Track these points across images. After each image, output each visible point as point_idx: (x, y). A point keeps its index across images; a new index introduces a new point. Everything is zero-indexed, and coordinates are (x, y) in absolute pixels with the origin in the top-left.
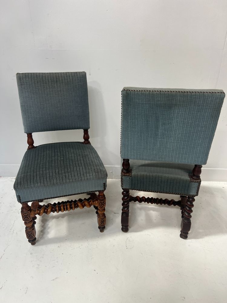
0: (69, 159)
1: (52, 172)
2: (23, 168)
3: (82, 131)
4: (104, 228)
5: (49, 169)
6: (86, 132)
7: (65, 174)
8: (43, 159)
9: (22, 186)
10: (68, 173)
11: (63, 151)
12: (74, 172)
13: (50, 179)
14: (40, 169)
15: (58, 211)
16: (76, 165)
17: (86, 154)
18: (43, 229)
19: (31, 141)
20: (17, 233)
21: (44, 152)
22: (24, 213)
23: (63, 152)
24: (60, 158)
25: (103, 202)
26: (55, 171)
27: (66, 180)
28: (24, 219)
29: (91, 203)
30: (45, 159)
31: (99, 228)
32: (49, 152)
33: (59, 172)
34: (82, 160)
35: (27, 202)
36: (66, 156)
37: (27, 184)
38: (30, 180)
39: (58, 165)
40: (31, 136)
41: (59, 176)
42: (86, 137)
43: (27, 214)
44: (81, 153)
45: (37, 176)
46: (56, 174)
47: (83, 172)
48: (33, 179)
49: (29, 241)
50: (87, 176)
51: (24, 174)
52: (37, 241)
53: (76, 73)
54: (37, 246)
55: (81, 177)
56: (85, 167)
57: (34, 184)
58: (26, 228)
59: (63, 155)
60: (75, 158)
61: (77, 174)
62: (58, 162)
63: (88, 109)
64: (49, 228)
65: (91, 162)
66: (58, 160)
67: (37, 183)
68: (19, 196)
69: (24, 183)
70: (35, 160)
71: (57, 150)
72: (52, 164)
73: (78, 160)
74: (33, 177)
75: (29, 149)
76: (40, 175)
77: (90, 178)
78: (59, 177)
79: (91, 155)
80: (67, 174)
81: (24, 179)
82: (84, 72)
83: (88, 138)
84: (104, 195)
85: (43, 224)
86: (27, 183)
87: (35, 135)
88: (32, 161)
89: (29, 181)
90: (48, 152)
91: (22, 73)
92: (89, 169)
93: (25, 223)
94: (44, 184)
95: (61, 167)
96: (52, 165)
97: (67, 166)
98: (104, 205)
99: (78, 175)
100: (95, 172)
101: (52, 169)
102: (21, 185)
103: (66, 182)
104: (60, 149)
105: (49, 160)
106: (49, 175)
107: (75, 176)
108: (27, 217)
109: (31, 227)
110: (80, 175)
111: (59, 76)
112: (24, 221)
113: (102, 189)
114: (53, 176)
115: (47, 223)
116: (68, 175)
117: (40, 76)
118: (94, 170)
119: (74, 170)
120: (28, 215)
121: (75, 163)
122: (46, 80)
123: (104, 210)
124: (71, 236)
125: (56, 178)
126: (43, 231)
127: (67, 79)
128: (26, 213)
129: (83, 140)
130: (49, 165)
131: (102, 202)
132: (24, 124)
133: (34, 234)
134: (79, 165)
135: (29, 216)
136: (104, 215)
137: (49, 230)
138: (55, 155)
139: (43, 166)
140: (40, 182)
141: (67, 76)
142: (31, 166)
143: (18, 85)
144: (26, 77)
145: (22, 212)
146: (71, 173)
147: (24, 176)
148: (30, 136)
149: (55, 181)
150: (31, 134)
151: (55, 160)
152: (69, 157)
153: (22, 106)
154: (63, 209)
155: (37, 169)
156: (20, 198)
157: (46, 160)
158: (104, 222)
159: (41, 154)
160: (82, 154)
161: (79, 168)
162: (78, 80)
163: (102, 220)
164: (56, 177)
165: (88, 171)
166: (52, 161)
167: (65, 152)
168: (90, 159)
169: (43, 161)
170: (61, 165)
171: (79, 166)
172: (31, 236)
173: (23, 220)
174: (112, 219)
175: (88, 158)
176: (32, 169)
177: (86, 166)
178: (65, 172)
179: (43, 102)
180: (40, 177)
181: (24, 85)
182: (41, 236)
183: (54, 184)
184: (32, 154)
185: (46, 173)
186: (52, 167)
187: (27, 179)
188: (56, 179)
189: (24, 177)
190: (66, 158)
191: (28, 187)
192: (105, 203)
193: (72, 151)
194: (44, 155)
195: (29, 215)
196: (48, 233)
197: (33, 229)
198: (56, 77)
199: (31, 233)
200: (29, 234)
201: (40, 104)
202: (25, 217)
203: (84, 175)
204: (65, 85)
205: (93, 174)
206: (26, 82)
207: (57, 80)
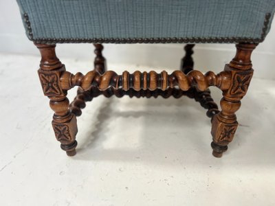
4: (225, 148)
15: (126, 84)
18: (96, 129)
22: (45, 75)
25: (245, 81)
28: (46, 90)
29: (212, 79)
31: (213, 145)
43: (51, 78)
49: (63, 147)
52: (80, 150)
54: (78, 159)
58: (55, 116)
93: (51, 104)
98: (244, 90)
108: (53, 88)
109: (63, 114)
113: (257, 35)
120: (55, 83)
123: (238, 104)
128: (51, 75)
131: (242, 79)
135: (57, 85)
136: (234, 118)
154: (139, 83)
156: (29, 23)
158: (231, 135)
163: (228, 129)
172: (65, 136)
173: (45, 94)
182: (90, 142)
192: (248, 85)
195: (57, 81)
199: (62, 128)
200: (60, 131)
202: (48, 86)
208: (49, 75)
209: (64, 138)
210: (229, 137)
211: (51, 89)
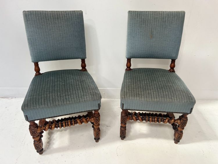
0: (69, 84)
1: (55, 95)
2: (30, 92)
3: (80, 61)
4: (99, 139)
5: (52, 93)
6: (83, 61)
7: (66, 96)
8: (48, 84)
9: (29, 107)
10: (68, 96)
11: (64, 77)
12: (73, 95)
13: (53, 101)
14: (44, 93)
15: (60, 127)
16: (75, 89)
17: (83, 79)
19: (37, 69)
20: (27, 145)
21: (48, 78)
23: (64, 78)
24: (62, 83)
25: (98, 119)
26: (57, 94)
27: (66, 102)
29: (88, 120)
30: (49, 84)
31: (95, 139)
32: (53, 78)
33: (60, 95)
34: (80, 84)
35: (33, 120)
36: (67, 81)
37: (33, 105)
38: (36, 102)
39: (60, 89)
40: (38, 65)
41: (61, 98)
42: (84, 66)
44: (79, 79)
45: (41, 98)
46: (58, 96)
47: (81, 95)
48: (39, 101)
49: (37, 152)
50: (84, 99)
51: (31, 97)
52: (45, 151)
53: (74, 11)
55: (79, 99)
56: (83, 91)
57: (39, 106)
58: (34, 141)
59: (64, 81)
60: (74, 83)
61: (76, 96)
62: (60, 87)
63: (85, 42)
64: (54, 139)
65: (87, 86)
66: (60, 85)
67: (42, 104)
68: (27, 116)
69: (30, 105)
70: (40, 85)
71: (59, 76)
72: (55, 88)
73: (76, 84)
74: (39, 99)
75: (36, 75)
76: (44, 98)
77: (87, 100)
78: (61, 99)
79: (88, 80)
80: (67, 97)
81: (30, 101)
82: (81, 11)
83: (85, 66)
84: (99, 113)
85: (49, 136)
86: (33, 104)
87: (41, 64)
88: (38, 86)
89: (34, 104)
90: (51, 78)
91: (28, 11)
92: (86, 92)
93: (33, 138)
94: (48, 105)
95: (62, 91)
96: (55, 89)
97: (67, 89)
99: (76, 98)
100: (91, 95)
101: (55, 92)
102: (27, 106)
103: (67, 103)
104: (61, 76)
105: (52, 85)
106: (52, 97)
107: (74, 98)
108: (35, 133)
109: (38, 140)
110: (79, 97)
111: (60, 14)
112: (32, 136)
113: (97, 108)
114: (55, 99)
115: (53, 135)
116: (68, 97)
117: (43, 14)
118: (91, 93)
119: (73, 94)
121: (75, 87)
122: (48, 17)
123: (99, 125)
124: (72, 146)
125: (58, 100)
126: (49, 143)
127: (67, 16)
128: (34, 129)
129: (81, 68)
130: (52, 89)
132: (31, 55)
133: (41, 146)
134: (77, 89)
135: (36, 132)
136: (99, 129)
137: (54, 142)
138: (57, 81)
139: (47, 90)
140: (45, 104)
141: (66, 14)
142: (37, 90)
143: (25, 21)
144: (31, 14)
145: (30, 128)
146: (71, 96)
147: (31, 98)
148: (36, 65)
149: (57, 103)
150: (37, 63)
151: (57, 85)
152: (69, 82)
153: (28, 39)
154: (65, 126)
155: (42, 93)
156: (27, 117)
157: (50, 84)
158: (99, 135)
159: (46, 79)
160: (80, 80)
161: (78, 92)
162: (76, 17)
163: (97, 133)
164: (58, 99)
165: (85, 94)
166: (55, 85)
167: (66, 78)
168: (87, 84)
169: (47, 86)
170: (62, 89)
171: (77, 90)
172: (39, 148)
174: (105, 131)
175: (85, 83)
176: (38, 92)
177: (84, 90)
178: (65, 95)
179: (47, 36)
180: (44, 100)
181: (29, 21)
182: (48, 147)
183: (56, 105)
184: (38, 80)
185: (49, 96)
187: (33, 102)
188: (58, 101)
189: (30, 100)
190: (67, 83)
191: (34, 109)
192: (100, 120)
193: (72, 77)
194: (48, 81)
196: (53, 144)
197: (40, 142)
198: (57, 14)
199: (38, 145)
200: (37, 146)
201: (44, 38)
202: (33, 133)
203: (82, 97)
204: (65, 21)
205: (89, 97)
206: (32, 19)
207: (58, 17)
208: (33, 130)
211: (34, 134)
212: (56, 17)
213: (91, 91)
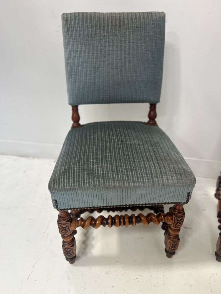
0: (131, 147)
1: (107, 167)
2: (64, 156)
3: (146, 107)
4: (174, 253)
5: (102, 162)
6: (153, 107)
7: (127, 172)
8: (94, 145)
9: (61, 186)
10: (132, 171)
11: (120, 133)
12: (141, 170)
13: (103, 178)
14: (88, 160)
15: (110, 225)
16: (143, 158)
17: (155, 140)
18: (85, 238)
19: (76, 117)
20: (51, 240)
21: (94, 134)
22: (62, 224)
23: (121, 136)
24: (118, 145)
25: (181, 220)
26: (112, 166)
27: (129, 183)
28: (61, 231)
30: (95, 144)
31: (167, 251)
32: (101, 135)
33: (117, 168)
34: (151, 150)
35: (66, 209)
36: (126, 142)
37: (69, 183)
38: (74, 178)
39: (115, 155)
40: (77, 110)
41: (118, 174)
42: (152, 116)
43: (65, 226)
44: (148, 139)
45: (84, 171)
46: (112, 170)
47: (156, 171)
48: (79, 175)
49: (67, 259)
50: (163, 180)
51: (65, 166)
53: (151, 13)
54: (77, 265)
55: (153, 181)
56: (158, 163)
57: (79, 185)
58: (64, 242)
59: (122, 141)
60: (140, 147)
61: (147, 174)
62: (115, 152)
63: (162, 73)
65: (166, 154)
66: (114, 147)
67: (84, 183)
68: (56, 200)
69: (64, 182)
70: (81, 145)
71: (112, 132)
72: (106, 153)
73: (145, 149)
74: (79, 172)
75: (73, 127)
76: (88, 171)
77: (168, 183)
78: (118, 177)
79: (163, 142)
80: (130, 173)
81: (64, 175)
82: (163, 12)
83: (155, 116)
84: (183, 210)
86: (69, 181)
87: (82, 108)
88: (77, 146)
89: (71, 180)
90: (99, 134)
91: (71, 13)
92: (164, 167)
93: (63, 237)
94: (94, 186)
95: (120, 160)
96: (106, 155)
97: (129, 158)
98: (181, 224)
99: (147, 176)
100: (176, 173)
101: (107, 161)
102: (59, 184)
103: (129, 186)
104: (116, 131)
105: (102, 147)
106: (103, 171)
107: (142, 177)
109: (70, 241)
110: (152, 176)
111: (124, 18)
113: (184, 201)
114: (108, 174)
116: (132, 174)
117: (95, 17)
118: (174, 169)
119: (140, 167)
120: (68, 227)
121: (142, 156)
122: (104, 23)
123: (179, 230)
125: (114, 178)
127: (136, 22)
128: (65, 224)
129: (147, 120)
130: (102, 155)
131: (179, 219)
132: (69, 91)
133: (74, 252)
134: (147, 158)
135: (69, 229)
136: (177, 238)
138: (110, 140)
139: (93, 155)
140: (89, 182)
141: (136, 18)
142: (76, 153)
143: (64, 32)
144: (75, 18)
145: (59, 221)
146: (137, 172)
147: (65, 168)
148: (75, 110)
149: (111, 182)
150: (77, 107)
151: (110, 147)
152: (131, 144)
153: (67, 64)
154: (118, 223)
155: (84, 161)
156: (57, 203)
157: (98, 146)
158: (176, 246)
159: (90, 136)
160: (150, 141)
161: (149, 165)
162: (153, 24)
163: (174, 244)
164: (113, 176)
165: (163, 170)
166: (106, 148)
167: (125, 136)
168: (163, 150)
169: (93, 148)
170: (120, 157)
171: (148, 161)
172: (70, 254)
173: (60, 233)
175: (161, 148)
176: (77, 158)
177: (160, 162)
178: (126, 169)
179: (97, 59)
180: (88, 174)
181: (72, 31)
182: (83, 250)
183: (110, 188)
184: (77, 136)
185: (98, 167)
186: (106, 157)
187: (69, 176)
188: (113, 180)
189: (65, 171)
190: (127, 146)
191: (70, 189)
192: (183, 221)
193: (134, 134)
194: (94, 138)
197: (73, 246)
198: (120, 18)
199: (69, 250)
200: (67, 251)
201: (93, 61)
202: (63, 229)
203: (157, 177)
204: (133, 32)
205: (172, 177)
206: (75, 27)
207: (120, 24)
209: (70, 255)
210: (175, 248)
211: (64, 231)
212: (118, 23)
213: (175, 166)
